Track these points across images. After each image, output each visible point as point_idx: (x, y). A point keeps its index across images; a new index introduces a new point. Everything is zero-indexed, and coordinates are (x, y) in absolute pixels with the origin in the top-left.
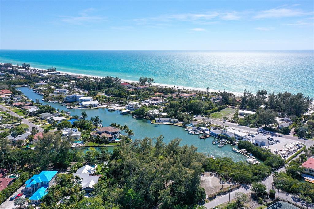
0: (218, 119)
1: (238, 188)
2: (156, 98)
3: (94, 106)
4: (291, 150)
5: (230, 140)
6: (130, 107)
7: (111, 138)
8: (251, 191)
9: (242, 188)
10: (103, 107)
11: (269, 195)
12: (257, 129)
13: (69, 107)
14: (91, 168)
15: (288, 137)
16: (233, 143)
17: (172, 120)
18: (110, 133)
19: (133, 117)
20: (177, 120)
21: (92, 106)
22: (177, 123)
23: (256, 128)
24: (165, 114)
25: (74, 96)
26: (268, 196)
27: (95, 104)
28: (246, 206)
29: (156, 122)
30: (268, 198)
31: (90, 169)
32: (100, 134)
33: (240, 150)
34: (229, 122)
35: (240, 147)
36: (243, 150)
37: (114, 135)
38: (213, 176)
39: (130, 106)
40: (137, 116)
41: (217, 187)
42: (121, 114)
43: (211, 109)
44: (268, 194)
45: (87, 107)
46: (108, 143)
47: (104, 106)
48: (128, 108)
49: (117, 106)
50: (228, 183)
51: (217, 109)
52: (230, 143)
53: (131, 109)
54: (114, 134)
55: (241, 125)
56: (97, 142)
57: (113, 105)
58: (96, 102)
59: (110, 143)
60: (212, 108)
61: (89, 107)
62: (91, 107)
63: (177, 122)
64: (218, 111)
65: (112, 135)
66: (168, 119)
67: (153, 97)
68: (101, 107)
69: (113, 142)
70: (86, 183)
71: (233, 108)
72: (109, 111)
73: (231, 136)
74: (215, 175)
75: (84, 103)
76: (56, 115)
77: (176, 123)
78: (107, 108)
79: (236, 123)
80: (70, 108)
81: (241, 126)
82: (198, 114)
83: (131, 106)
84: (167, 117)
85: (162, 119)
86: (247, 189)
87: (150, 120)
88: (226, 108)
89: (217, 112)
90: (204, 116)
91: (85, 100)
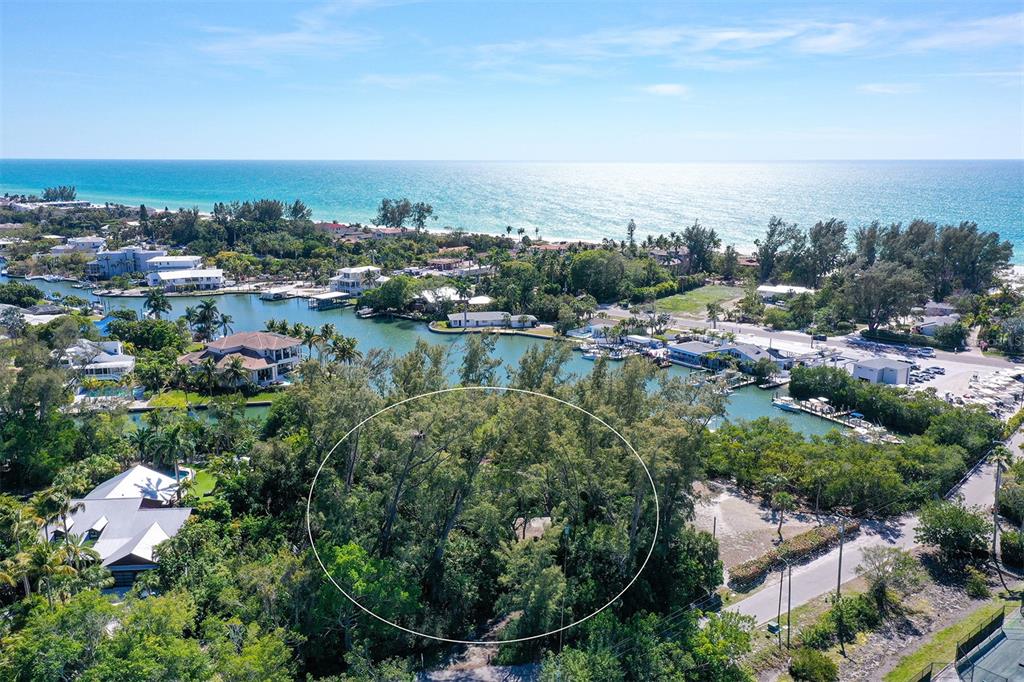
0: (685, 314)
1: (851, 534)
2: (446, 261)
3: (208, 287)
4: (1005, 395)
5: (753, 373)
6: (347, 284)
7: (264, 374)
8: (920, 544)
9: (868, 534)
10: (241, 288)
11: (999, 558)
12: (842, 338)
13: (106, 291)
14: (159, 481)
15: (968, 357)
16: (767, 382)
17: (515, 318)
18: (263, 354)
19: (359, 316)
20: (532, 318)
21: (198, 288)
22: (533, 327)
23: (837, 335)
24: (485, 300)
25: (130, 256)
26: (996, 561)
27: (209, 279)
28: (914, 609)
29: (449, 326)
30: (1002, 569)
31: (154, 482)
32: (218, 358)
33: (803, 403)
34: (730, 321)
35: (800, 391)
36: (818, 403)
37: (280, 362)
38: (724, 497)
39: (346, 280)
40: (374, 312)
41: (758, 535)
42: (313, 308)
43: (654, 285)
44: (994, 555)
45: (178, 290)
46: (255, 394)
47: (245, 287)
48: (341, 286)
49: (298, 287)
50: (800, 518)
51: (676, 286)
52: (756, 384)
53: (351, 289)
54: (279, 357)
55: (777, 328)
56: (203, 390)
57: (281, 284)
58: (214, 273)
59: (262, 395)
60: (659, 281)
61: (186, 289)
62: (193, 289)
63: (534, 324)
64: (681, 291)
65: (269, 360)
66: (498, 316)
67: (433, 257)
68: (235, 289)
69: (272, 391)
70: (126, 541)
71: (732, 285)
72: (266, 299)
73: (757, 359)
74: (729, 490)
75: (164, 276)
76: (41, 310)
77: (531, 330)
78: (256, 293)
79: (755, 323)
80: (110, 292)
81: (776, 333)
82: (611, 303)
83: (350, 281)
84: (492, 308)
85: (473, 317)
86: (892, 538)
87: (428, 322)
88: (703, 285)
89: (678, 297)
90: (630, 306)
91: (170, 268)
